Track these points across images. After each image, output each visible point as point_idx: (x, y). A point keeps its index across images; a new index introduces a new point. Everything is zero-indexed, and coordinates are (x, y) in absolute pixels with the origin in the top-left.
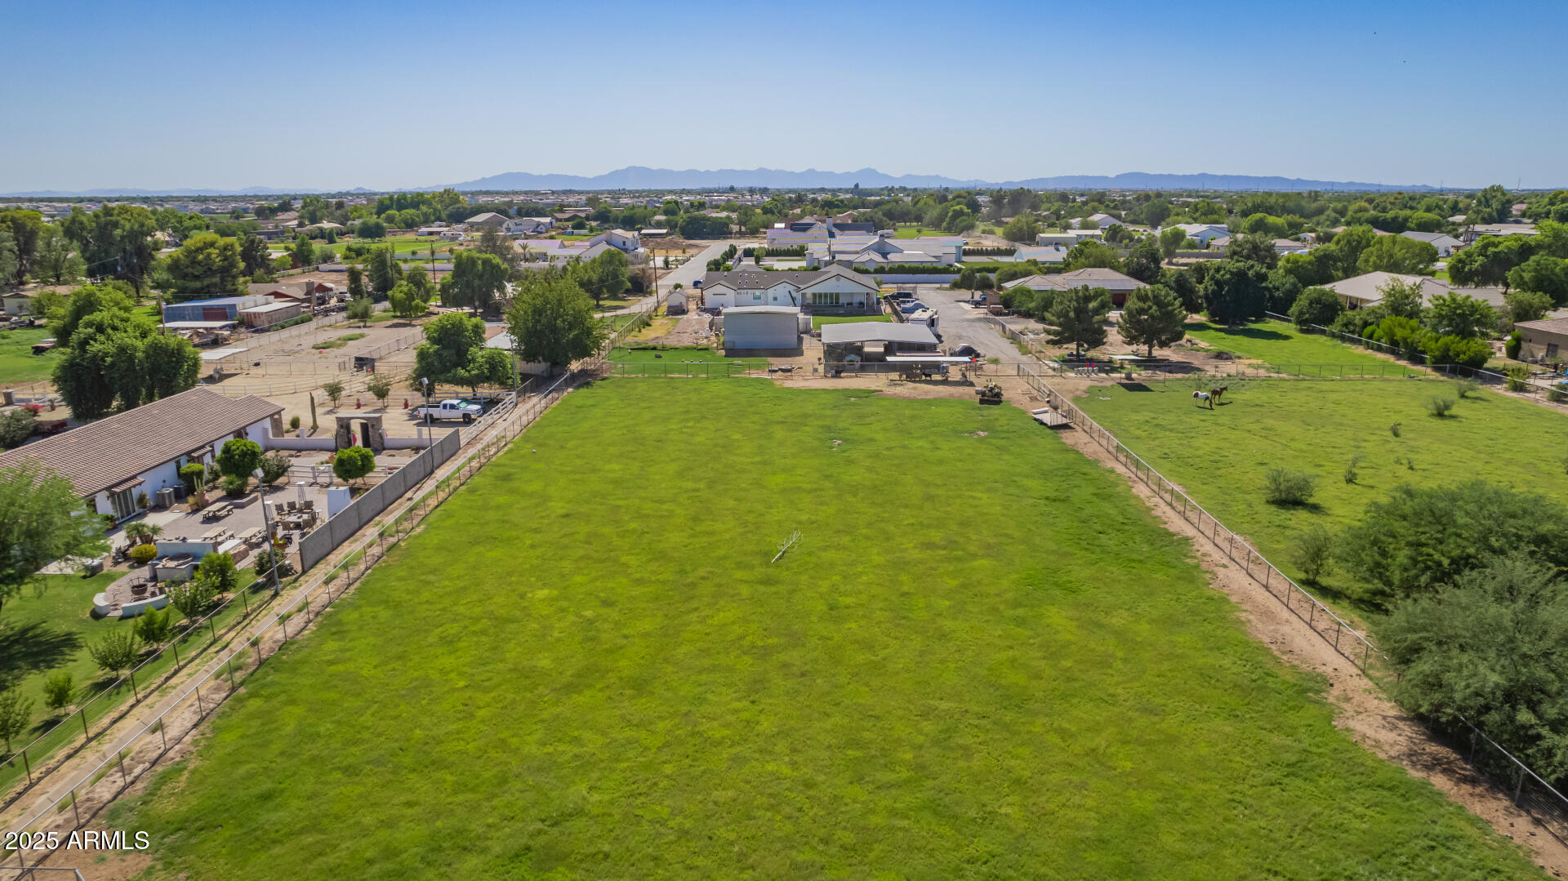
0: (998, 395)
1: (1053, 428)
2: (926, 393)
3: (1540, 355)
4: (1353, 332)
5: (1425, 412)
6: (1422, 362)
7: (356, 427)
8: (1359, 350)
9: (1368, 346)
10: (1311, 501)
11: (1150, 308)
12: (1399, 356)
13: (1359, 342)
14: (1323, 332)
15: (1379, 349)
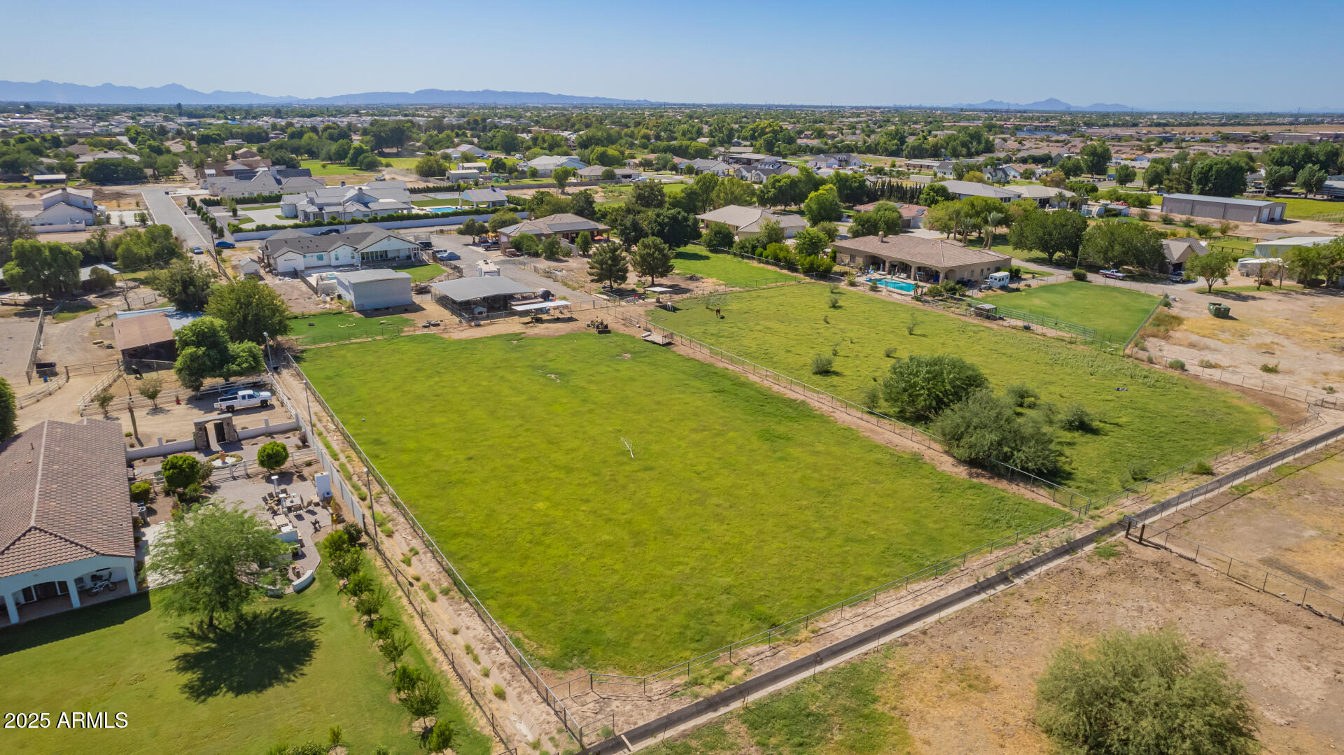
0: (606, 326)
1: (664, 345)
2: (557, 330)
3: (847, 261)
4: (747, 252)
5: (827, 306)
6: (796, 270)
7: (211, 428)
8: (755, 264)
9: (760, 261)
10: (833, 369)
11: (654, 253)
12: (782, 267)
13: (754, 259)
14: (728, 253)
15: (767, 263)
